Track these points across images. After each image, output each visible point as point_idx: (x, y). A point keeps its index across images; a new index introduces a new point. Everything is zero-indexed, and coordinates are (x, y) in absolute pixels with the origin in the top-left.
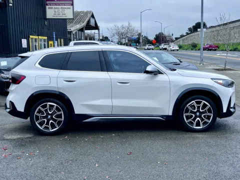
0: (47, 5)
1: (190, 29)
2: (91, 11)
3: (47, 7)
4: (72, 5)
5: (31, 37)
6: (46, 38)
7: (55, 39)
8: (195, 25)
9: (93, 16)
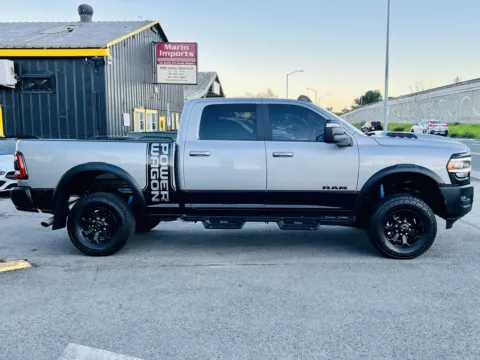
0: (158, 63)
1: (357, 101)
2: (214, 73)
3: (159, 66)
4: (196, 63)
5: (136, 110)
6: (155, 112)
7: (168, 113)
8: (364, 94)
9: (217, 80)
